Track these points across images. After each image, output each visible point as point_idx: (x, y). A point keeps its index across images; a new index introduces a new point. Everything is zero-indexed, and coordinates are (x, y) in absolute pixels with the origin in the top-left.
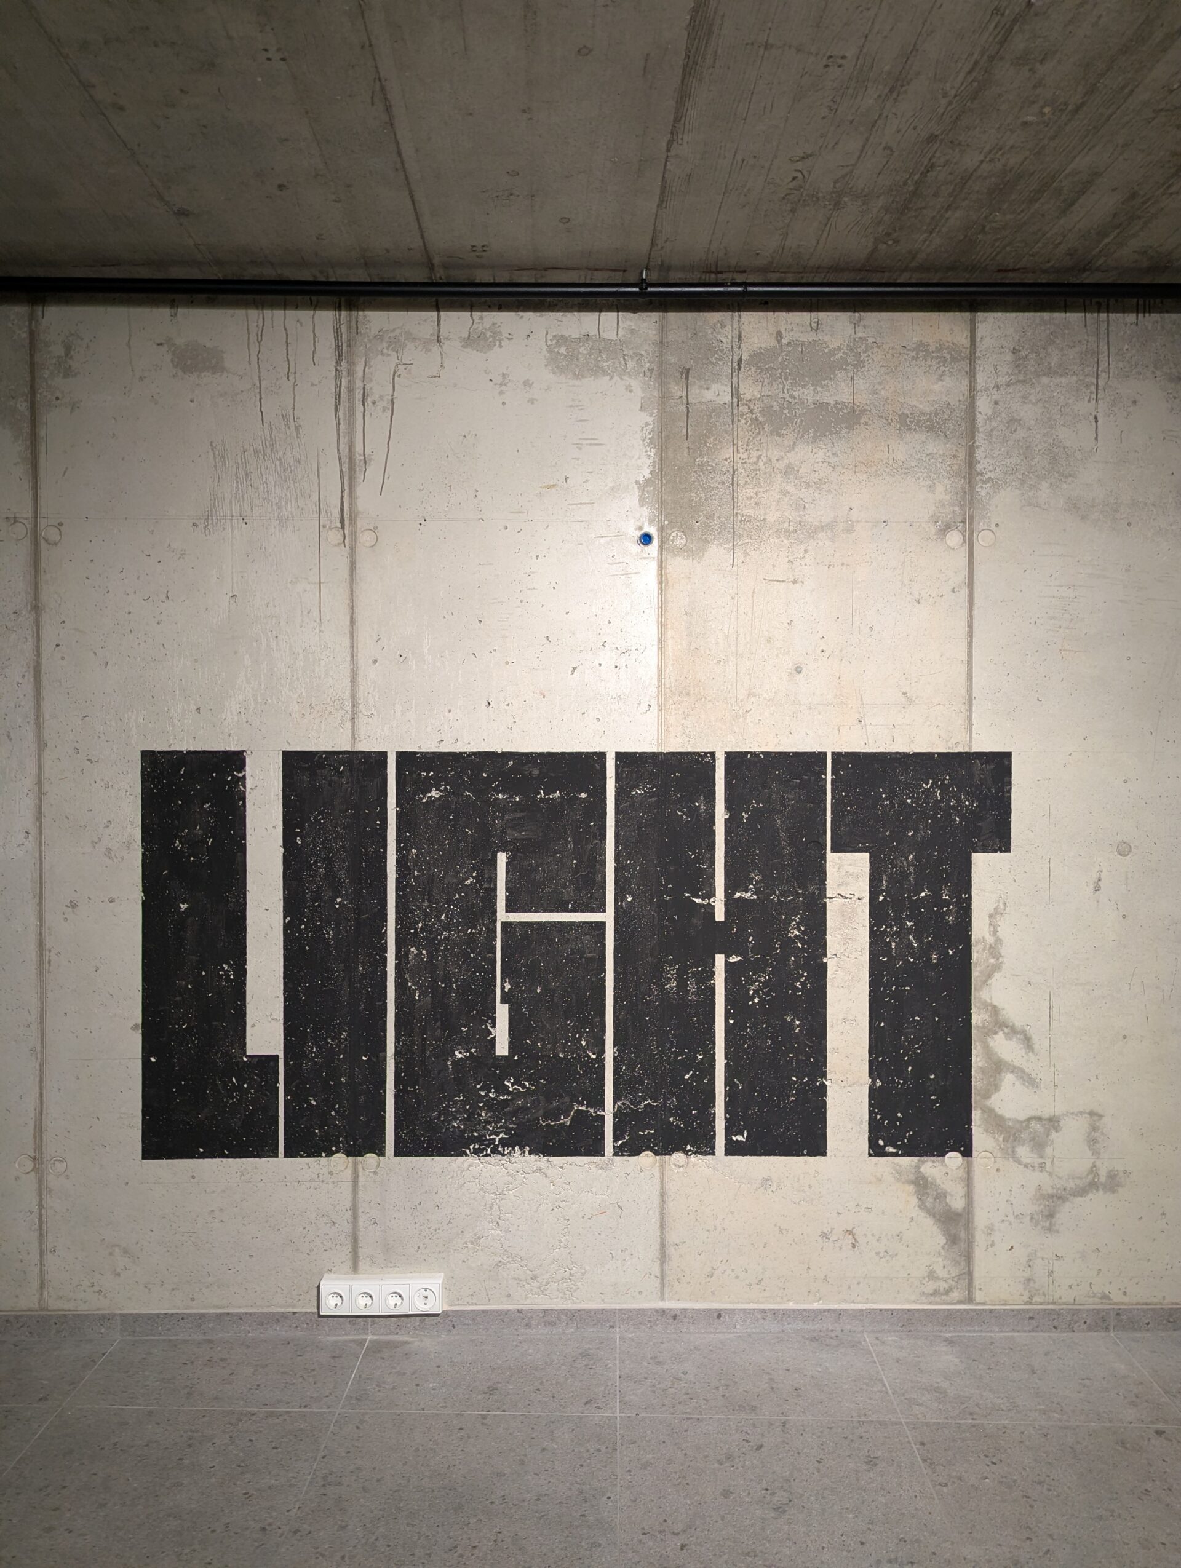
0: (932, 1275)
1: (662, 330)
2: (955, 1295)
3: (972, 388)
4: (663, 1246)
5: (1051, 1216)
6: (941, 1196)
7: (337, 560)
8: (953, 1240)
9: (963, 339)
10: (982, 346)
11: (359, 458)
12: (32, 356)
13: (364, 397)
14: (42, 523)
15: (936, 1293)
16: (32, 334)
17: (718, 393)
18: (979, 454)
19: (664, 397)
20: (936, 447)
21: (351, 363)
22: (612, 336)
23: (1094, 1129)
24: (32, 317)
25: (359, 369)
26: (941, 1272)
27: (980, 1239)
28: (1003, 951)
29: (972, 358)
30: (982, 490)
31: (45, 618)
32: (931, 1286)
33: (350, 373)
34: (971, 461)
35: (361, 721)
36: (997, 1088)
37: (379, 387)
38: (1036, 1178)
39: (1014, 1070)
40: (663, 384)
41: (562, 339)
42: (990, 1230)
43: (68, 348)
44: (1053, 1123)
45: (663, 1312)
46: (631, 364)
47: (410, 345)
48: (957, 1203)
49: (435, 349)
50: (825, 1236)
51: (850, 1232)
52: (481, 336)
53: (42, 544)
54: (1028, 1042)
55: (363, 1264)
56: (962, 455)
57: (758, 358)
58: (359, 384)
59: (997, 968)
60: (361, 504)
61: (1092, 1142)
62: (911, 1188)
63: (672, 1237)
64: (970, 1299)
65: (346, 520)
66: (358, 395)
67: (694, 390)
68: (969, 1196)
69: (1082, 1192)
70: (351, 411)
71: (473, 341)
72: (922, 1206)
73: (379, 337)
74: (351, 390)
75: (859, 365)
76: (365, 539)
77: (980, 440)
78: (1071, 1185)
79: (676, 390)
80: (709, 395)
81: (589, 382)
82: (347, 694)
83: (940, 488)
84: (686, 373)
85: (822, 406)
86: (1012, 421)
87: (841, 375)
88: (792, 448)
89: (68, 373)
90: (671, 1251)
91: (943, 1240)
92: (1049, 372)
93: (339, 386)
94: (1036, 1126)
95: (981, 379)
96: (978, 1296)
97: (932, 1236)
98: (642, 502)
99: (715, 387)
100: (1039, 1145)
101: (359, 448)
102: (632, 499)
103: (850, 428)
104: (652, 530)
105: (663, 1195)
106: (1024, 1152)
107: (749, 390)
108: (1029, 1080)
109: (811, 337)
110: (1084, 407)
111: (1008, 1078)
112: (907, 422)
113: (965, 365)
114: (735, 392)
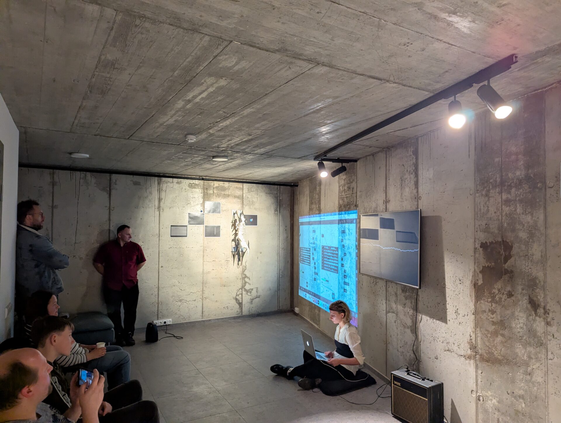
0: (237, 312)
1: (204, 183)
2: (240, 314)
3: (243, 193)
4: (202, 312)
5: (252, 302)
6: (239, 301)
7: (157, 213)
8: (240, 306)
9: (242, 187)
10: (244, 188)
11: (161, 199)
12: (110, 181)
13: (162, 190)
14: (111, 207)
15: (238, 314)
16: (110, 179)
17: (211, 192)
18: (244, 202)
19: (204, 192)
20: (239, 200)
21: (160, 185)
22: (197, 183)
23: (257, 290)
24: (110, 176)
25: (161, 186)
26: (238, 311)
27: (243, 306)
28: (247, 267)
29: (243, 189)
30: (244, 206)
31: (111, 222)
32: (237, 313)
33: (160, 186)
34: (243, 202)
35: (160, 237)
36: (246, 285)
37: (164, 188)
38: (250, 297)
39: (248, 283)
40: (204, 190)
41: (190, 183)
42: (245, 305)
43: (116, 181)
44: (252, 289)
45: (202, 321)
46: (200, 187)
47: (169, 183)
48: (241, 301)
49: (172, 183)
50: (224, 308)
51: (227, 307)
52: (179, 182)
53: (111, 211)
54: (249, 279)
55: (159, 319)
56: (242, 201)
57: (216, 187)
58: (161, 188)
59: (246, 269)
60: (161, 205)
61: (257, 292)
62: (235, 300)
63: (204, 310)
64: (242, 314)
65: (159, 207)
66: (161, 189)
67: (208, 191)
68: (242, 300)
69: (256, 298)
70: (160, 192)
71: (178, 183)
72: (236, 302)
73: (164, 182)
74: (160, 189)
75: (229, 189)
76: (162, 210)
77: (244, 200)
78: (254, 297)
79: (206, 191)
80: (210, 192)
81: (194, 189)
82: (158, 233)
83: (239, 206)
84: (207, 189)
85: (224, 194)
86: (248, 197)
87: (227, 190)
88: (221, 199)
89: (116, 184)
90: (203, 312)
91: (239, 307)
92: (252, 191)
93: (158, 188)
94: (250, 290)
95: (244, 192)
96: (243, 314)
97: (237, 306)
98: (201, 206)
99: (211, 191)
100: (251, 293)
101: (161, 197)
102: (200, 206)
103: (228, 197)
104: (202, 210)
105: (203, 304)
106: (249, 294)
107: (215, 192)
108: (250, 284)
109: (223, 185)
110: (256, 196)
111: (247, 284)
112: (235, 197)
113: (242, 190)
114: (213, 192)
